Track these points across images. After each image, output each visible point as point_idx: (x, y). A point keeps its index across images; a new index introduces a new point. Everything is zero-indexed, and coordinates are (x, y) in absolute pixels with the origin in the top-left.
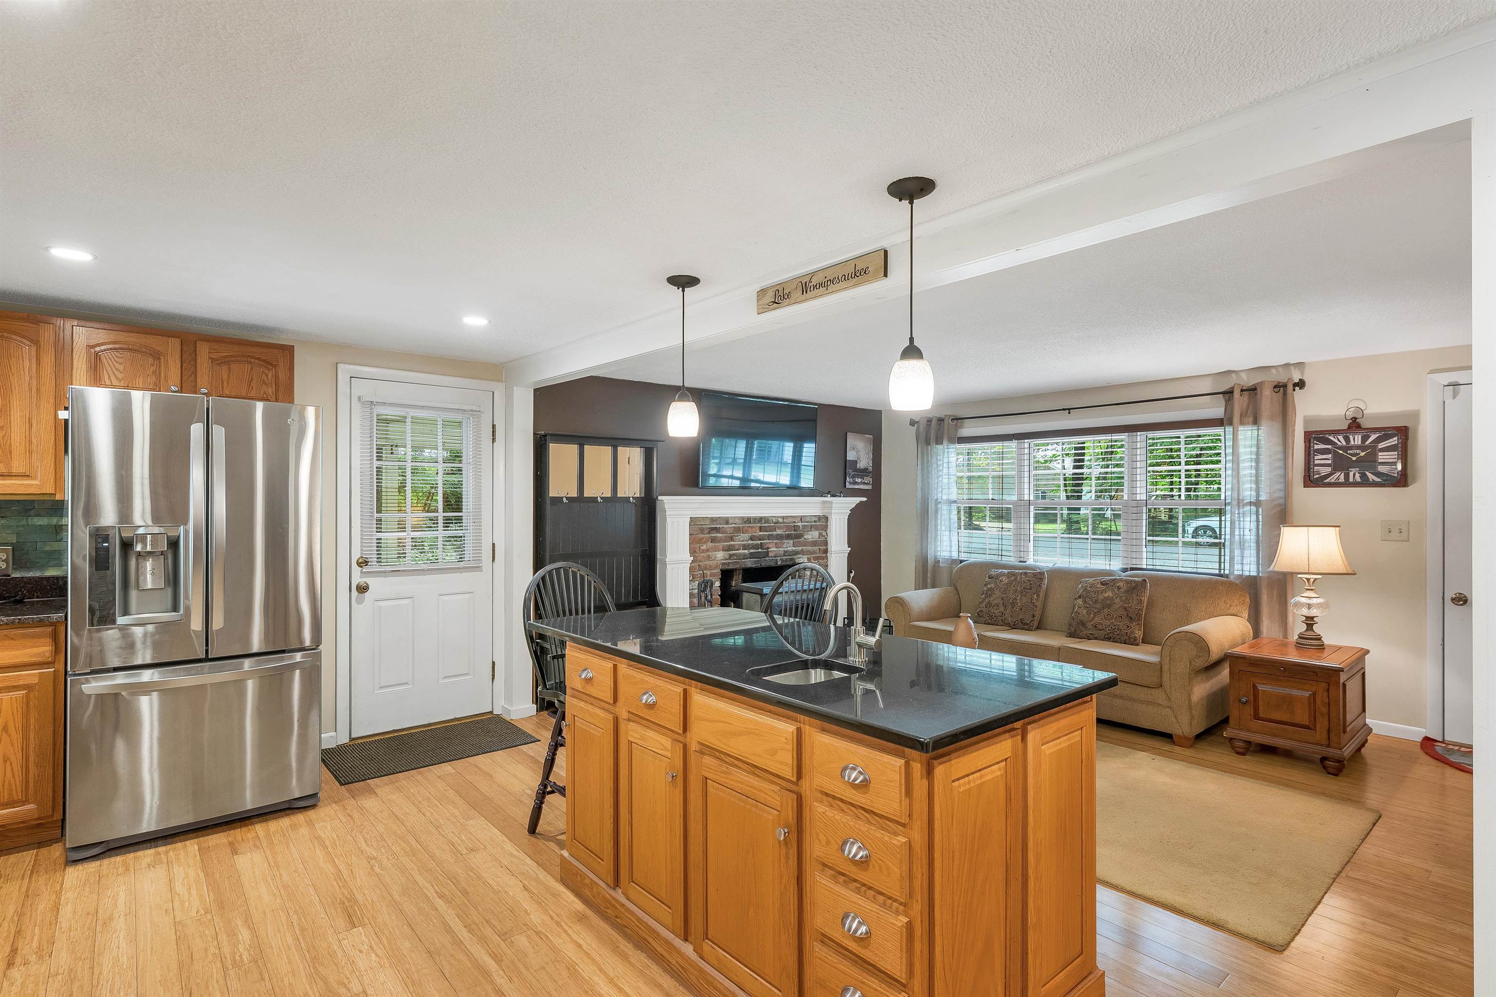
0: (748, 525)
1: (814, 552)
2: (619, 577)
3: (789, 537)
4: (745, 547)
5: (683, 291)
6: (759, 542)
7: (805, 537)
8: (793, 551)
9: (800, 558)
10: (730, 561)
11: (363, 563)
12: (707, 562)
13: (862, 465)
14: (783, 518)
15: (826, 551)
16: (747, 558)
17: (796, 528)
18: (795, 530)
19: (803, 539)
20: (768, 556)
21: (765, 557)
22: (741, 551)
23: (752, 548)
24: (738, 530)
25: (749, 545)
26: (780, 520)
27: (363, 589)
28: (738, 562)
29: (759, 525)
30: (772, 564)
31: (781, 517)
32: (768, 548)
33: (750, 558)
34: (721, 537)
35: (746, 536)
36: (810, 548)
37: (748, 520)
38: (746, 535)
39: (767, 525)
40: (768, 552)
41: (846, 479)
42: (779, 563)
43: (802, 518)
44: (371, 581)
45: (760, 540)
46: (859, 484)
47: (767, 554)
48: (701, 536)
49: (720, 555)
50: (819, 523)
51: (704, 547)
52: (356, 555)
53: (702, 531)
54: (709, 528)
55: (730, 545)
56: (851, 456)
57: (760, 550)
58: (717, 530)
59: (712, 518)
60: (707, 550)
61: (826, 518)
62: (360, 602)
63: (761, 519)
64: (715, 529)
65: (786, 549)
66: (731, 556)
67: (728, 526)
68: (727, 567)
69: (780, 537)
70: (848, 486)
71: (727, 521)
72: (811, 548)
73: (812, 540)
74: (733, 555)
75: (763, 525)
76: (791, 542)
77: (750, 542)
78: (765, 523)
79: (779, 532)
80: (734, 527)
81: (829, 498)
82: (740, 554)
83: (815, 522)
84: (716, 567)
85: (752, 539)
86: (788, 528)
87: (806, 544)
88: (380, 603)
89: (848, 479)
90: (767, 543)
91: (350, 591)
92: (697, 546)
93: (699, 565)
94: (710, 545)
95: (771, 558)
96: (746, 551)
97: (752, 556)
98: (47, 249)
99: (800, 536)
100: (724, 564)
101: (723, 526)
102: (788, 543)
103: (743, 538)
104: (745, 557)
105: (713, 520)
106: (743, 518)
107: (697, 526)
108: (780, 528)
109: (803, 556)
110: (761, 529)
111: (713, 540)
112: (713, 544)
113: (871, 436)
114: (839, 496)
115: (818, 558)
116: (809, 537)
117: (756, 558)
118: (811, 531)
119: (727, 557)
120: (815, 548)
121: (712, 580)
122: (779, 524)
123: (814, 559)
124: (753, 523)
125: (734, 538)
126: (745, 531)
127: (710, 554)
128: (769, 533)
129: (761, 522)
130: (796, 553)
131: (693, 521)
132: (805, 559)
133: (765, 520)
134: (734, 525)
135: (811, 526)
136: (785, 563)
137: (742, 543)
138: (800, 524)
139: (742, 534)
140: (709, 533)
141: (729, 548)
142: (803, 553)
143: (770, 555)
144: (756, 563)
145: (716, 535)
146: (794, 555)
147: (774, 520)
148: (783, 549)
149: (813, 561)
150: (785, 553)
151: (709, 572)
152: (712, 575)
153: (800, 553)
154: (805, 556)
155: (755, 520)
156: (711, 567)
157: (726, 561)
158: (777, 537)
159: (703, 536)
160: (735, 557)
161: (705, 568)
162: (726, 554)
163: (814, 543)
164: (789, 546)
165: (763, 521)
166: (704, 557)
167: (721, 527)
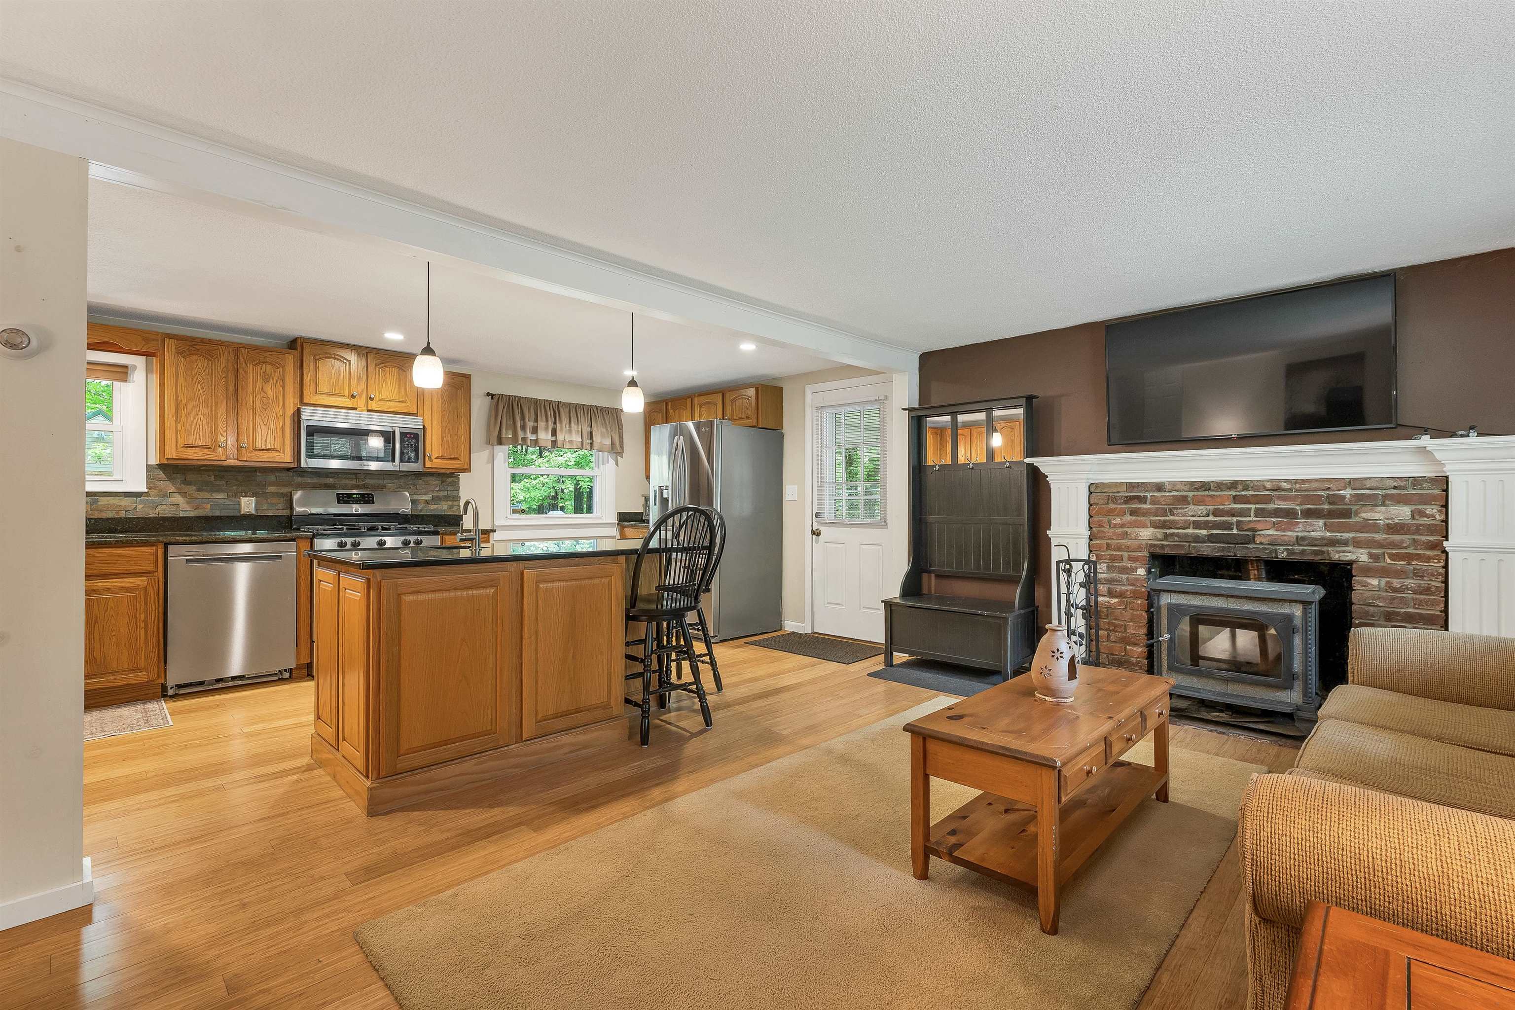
0: (1206, 493)
1: (1393, 545)
3: (1311, 514)
4: (1197, 525)
6: (1235, 519)
7: (1364, 515)
8: (1323, 539)
9: (1344, 551)
10: (1168, 543)
11: (818, 516)
12: (1123, 541)
14: (1296, 481)
15: (1436, 545)
16: (1205, 542)
17: (1334, 499)
18: (1330, 503)
19: (1355, 519)
20: (1254, 542)
21: (1248, 543)
22: (1190, 531)
23: (1213, 528)
24: (1184, 500)
25: (1206, 522)
26: (1285, 485)
27: (818, 534)
28: (1183, 546)
29: (1234, 493)
30: (1264, 555)
31: (1286, 481)
32: (1254, 530)
33: (1210, 542)
34: (1149, 509)
35: (1201, 509)
36: (1379, 537)
37: (1205, 486)
38: (1202, 507)
39: (1252, 493)
40: (1254, 536)
42: (1282, 556)
43: (1351, 483)
44: (822, 528)
45: (1233, 515)
47: (1252, 540)
48: (1111, 506)
49: (1147, 534)
50: (1414, 492)
51: (1118, 521)
52: (815, 511)
53: (1114, 500)
54: (1127, 497)
55: (1165, 521)
57: (1235, 531)
58: (1142, 500)
59: (1130, 484)
60: (1122, 526)
61: (1444, 482)
62: (816, 542)
63: (1233, 485)
64: (1137, 497)
65: (1300, 534)
66: (1166, 537)
67: (1162, 494)
68: (1158, 551)
69: (1290, 514)
71: (1159, 487)
72: (1385, 536)
73: (1387, 522)
74: (1172, 534)
75: (1243, 493)
76: (1321, 523)
77: (1211, 518)
78: (1246, 490)
79: (1283, 505)
80: (1173, 496)
81: (1425, 441)
82: (1186, 535)
83: (1395, 488)
84: (1139, 548)
85: (1216, 513)
86: (1306, 499)
87: (1367, 527)
88: (828, 543)
90: (1250, 521)
91: (812, 535)
92: (1103, 519)
93: (1108, 544)
94: (1128, 518)
95: (1261, 547)
96: (1204, 532)
97: (1212, 538)
99: (1348, 513)
100: (1152, 546)
101: (1156, 494)
102: (1311, 524)
103: (1196, 511)
104: (1197, 539)
105: (1131, 486)
106: (1192, 484)
107: (1105, 494)
108: (1284, 499)
109: (1355, 550)
110: (1236, 499)
111: (1133, 513)
112: (1133, 518)
114: (1462, 436)
115: (1409, 558)
116: (1377, 516)
117: (1224, 543)
118: (1383, 504)
119: (1160, 536)
120: (1397, 538)
121: (1129, 565)
122: (1283, 493)
123: (1393, 557)
124: (1217, 490)
125: (1175, 511)
126: (1198, 502)
127: (1129, 530)
128: (1257, 506)
129: (1236, 488)
130: (1333, 542)
131: (1096, 487)
132: (1362, 556)
133: (1246, 485)
134: (1175, 493)
135: (1385, 497)
136: (1298, 557)
137: (1194, 519)
138: (1348, 493)
139: (1191, 507)
140: (1126, 502)
141: (1163, 525)
142: (1357, 544)
143: (1258, 540)
144: (1223, 551)
145: (1139, 506)
146: (1326, 545)
147: (1268, 485)
148: (1295, 534)
149: (1389, 561)
150: (1299, 540)
151: (1126, 555)
152: (1130, 558)
153: (1345, 543)
154: (1361, 551)
155: (1220, 486)
156: (1128, 549)
157: (1159, 543)
158: (1277, 513)
159: (1115, 506)
160: (1176, 539)
161: (1119, 549)
162: (1159, 533)
163: (1395, 528)
164: (1317, 529)
165: (1240, 487)
166: (1114, 533)
167: (1149, 495)
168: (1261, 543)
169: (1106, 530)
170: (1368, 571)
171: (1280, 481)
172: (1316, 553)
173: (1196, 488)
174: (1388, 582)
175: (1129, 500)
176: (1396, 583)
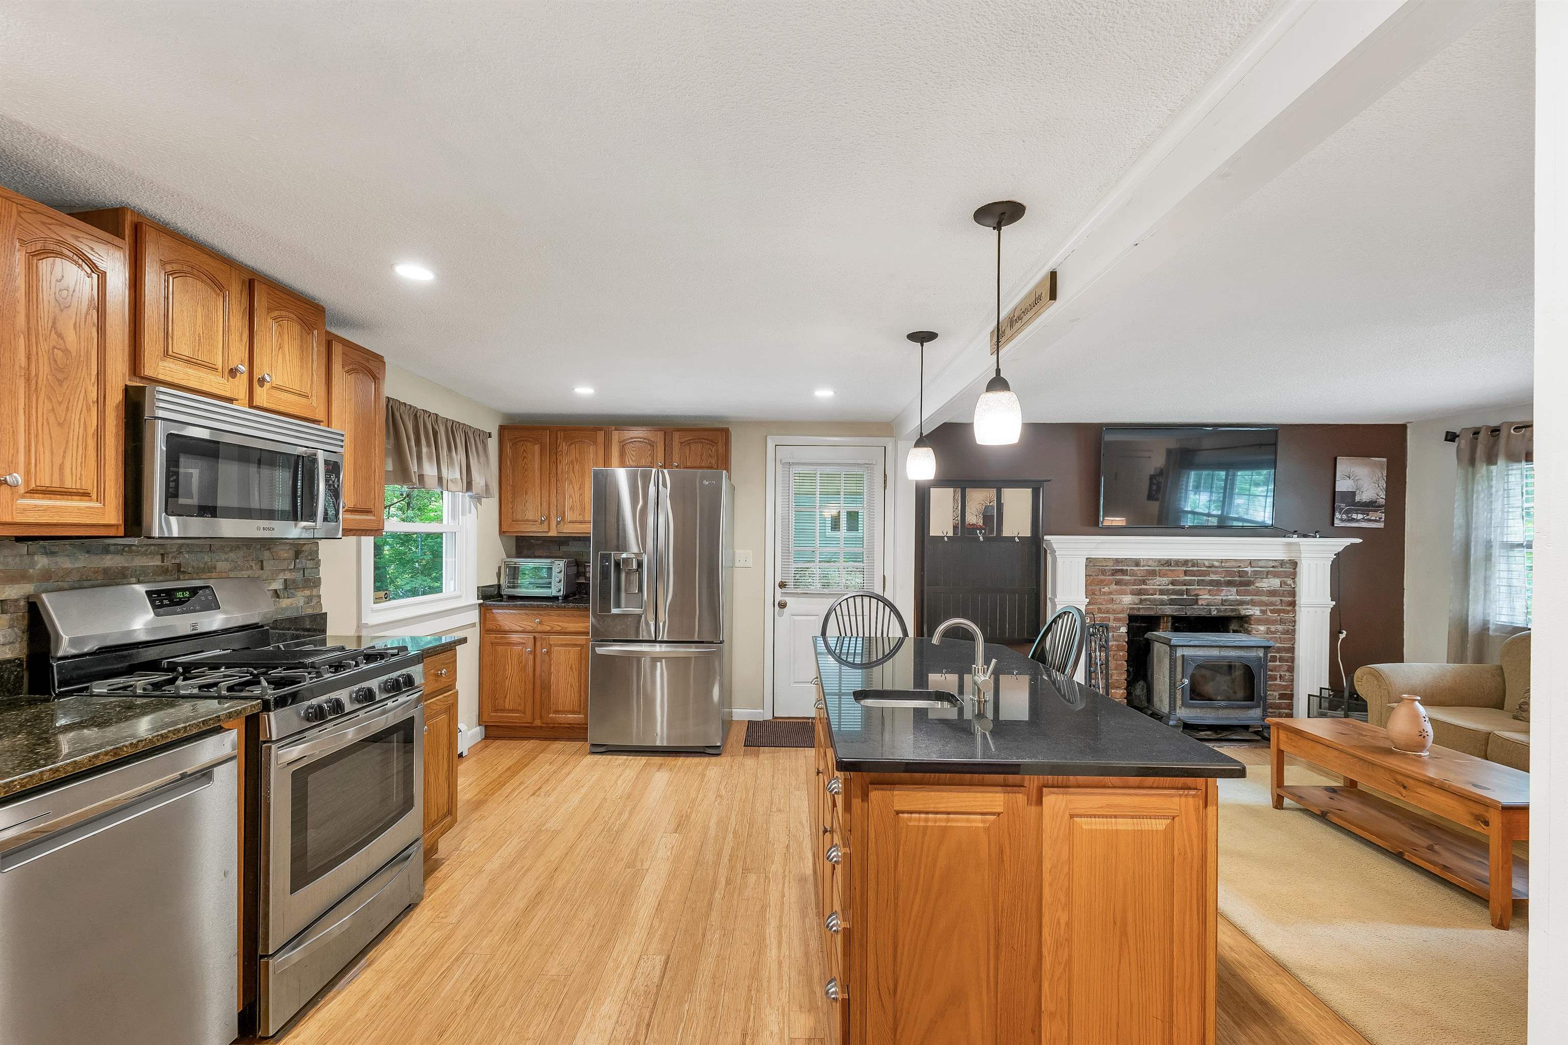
0: (1167, 568)
1: (1272, 604)
2: (1003, 612)
3: (1229, 584)
4: (1162, 592)
5: (922, 346)
6: (1185, 587)
7: (1257, 585)
8: (1237, 600)
9: (1247, 609)
10: (1141, 606)
11: (782, 585)
12: (1110, 606)
13: (1365, 496)
14: (1222, 561)
15: (1293, 604)
16: (1167, 605)
17: (1241, 574)
18: (1240, 577)
19: (1252, 587)
20: (1197, 604)
21: (1193, 605)
22: (1157, 597)
23: (1171, 594)
24: (1153, 573)
25: (1168, 590)
26: (1216, 564)
27: (783, 605)
28: (1151, 608)
29: (1184, 569)
30: (1203, 614)
31: (1217, 560)
32: (1197, 595)
33: (1171, 605)
34: (1128, 580)
35: (1165, 580)
36: (1265, 598)
37: (1168, 563)
39: (1195, 569)
40: (1197, 600)
41: (1333, 515)
42: (1214, 613)
43: (1251, 563)
44: (788, 600)
45: (1185, 585)
46: (1357, 521)
47: (1196, 602)
48: (1103, 577)
49: (1128, 600)
50: (1281, 569)
51: (1106, 589)
52: (778, 581)
53: (1103, 572)
54: (1113, 570)
55: (1141, 589)
56: (1342, 485)
57: (1185, 597)
58: (1123, 572)
60: (1110, 593)
61: (1294, 564)
62: (781, 615)
63: (1186, 562)
64: (1121, 570)
65: (1225, 598)
66: (1141, 601)
67: (1139, 568)
68: (1136, 613)
69: (1217, 583)
70: (1337, 523)
71: (1137, 563)
72: (1267, 598)
73: (1268, 589)
74: (1145, 600)
75: (1190, 569)
76: (1234, 589)
77: (1170, 587)
78: (1193, 566)
79: (1214, 577)
80: (1146, 570)
81: (1295, 539)
82: (1155, 600)
83: (1273, 567)
84: (1122, 612)
85: (1172, 583)
86: (1229, 573)
87: (1258, 592)
88: (795, 618)
89: (1337, 515)
90: (1195, 589)
91: (774, 607)
92: (1097, 588)
93: (1099, 609)
94: (1113, 587)
95: (1202, 607)
96: (1165, 597)
97: (1172, 602)
98: (573, 389)
99: (1249, 583)
100: (1132, 609)
101: (1132, 568)
102: (1230, 591)
103: (1161, 582)
104: (1162, 603)
105: (1117, 561)
106: (1159, 561)
107: (1098, 567)
108: (1215, 573)
109: (1252, 607)
110: (1186, 573)
111: (1118, 583)
112: (1118, 587)
113: (1385, 460)
114: (1313, 537)
115: (1278, 611)
116: (1265, 585)
117: (1179, 605)
118: (1267, 578)
119: (1137, 601)
120: (1274, 599)
121: (1114, 625)
122: (1214, 569)
123: (1272, 611)
124: (1175, 566)
125: (1147, 582)
126: (1164, 575)
127: (1114, 597)
128: (1199, 578)
129: (1187, 565)
130: (1241, 603)
131: (1090, 561)
132: (1255, 611)
133: (1195, 563)
134: (1148, 568)
135: (1268, 573)
136: (1222, 614)
137: (1159, 587)
138: (1249, 569)
139: (1158, 578)
140: (1113, 575)
141: (1139, 593)
142: (1253, 603)
143: (1200, 602)
144: (1179, 611)
145: (1122, 577)
146: (1238, 605)
147: (1207, 563)
148: (1220, 598)
149: (1270, 614)
150: (1223, 602)
151: (1112, 617)
152: (1116, 619)
153: (1247, 603)
154: (1256, 608)
155: (1178, 563)
156: (1114, 612)
157: (1136, 606)
158: (1211, 583)
159: (1104, 577)
160: (1148, 603)
161: (1108, 612)
162: (1136, 599)
163: (1273, 593)
164: (1231, 594)
165: (1190, 564)
166: (1104, 600)
167: (1129, 568)
168: (1202, 605)
169: (1096, 597)
170: (1260, 621)
171: (1213, 560)
172: (1233, 610)
173: (1161, 564)
174: (1268, 628)
175: (1115, 572)
176: (1273, 628)
